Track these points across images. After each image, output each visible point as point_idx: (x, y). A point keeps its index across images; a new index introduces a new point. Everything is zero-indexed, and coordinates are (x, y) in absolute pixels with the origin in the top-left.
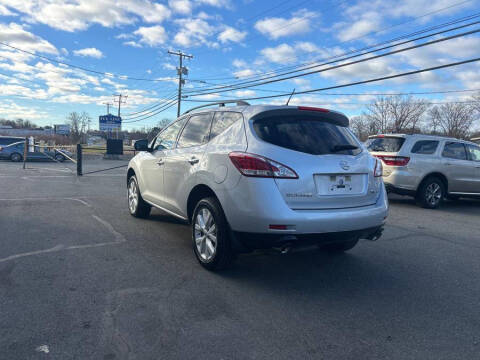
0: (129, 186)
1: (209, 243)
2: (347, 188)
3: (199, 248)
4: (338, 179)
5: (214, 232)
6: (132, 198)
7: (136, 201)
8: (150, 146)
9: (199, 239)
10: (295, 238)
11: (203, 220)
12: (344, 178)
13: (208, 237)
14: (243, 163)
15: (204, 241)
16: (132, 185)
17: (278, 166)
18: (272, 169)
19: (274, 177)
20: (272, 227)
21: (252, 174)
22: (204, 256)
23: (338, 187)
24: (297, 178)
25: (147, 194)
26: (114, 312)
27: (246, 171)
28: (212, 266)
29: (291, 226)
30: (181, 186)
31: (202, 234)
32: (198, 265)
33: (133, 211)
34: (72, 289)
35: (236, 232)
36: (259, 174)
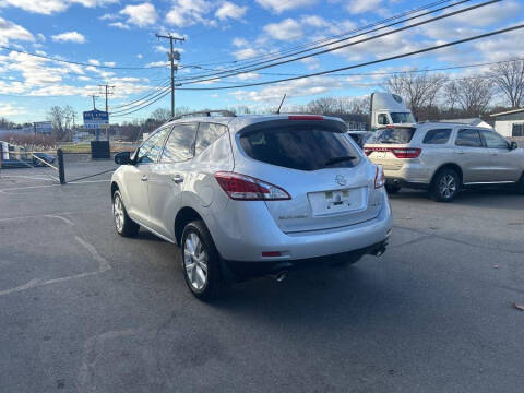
0: (113, 201)
1: (200, 272)
2: (345, 205)
3: (190, 275)
4: (335, 196)
5: (204, 259)
6: (117, 215)
7: (122, 218)
8: (132, 158)
9: (190, 266)
10: (289, 264)
11: (192, 244)
12: (341, 194)
13: (199, 265)
14: (231, 185)
15: (195, 268)
16: (117, 200)
17: (268, 187)
18: (262, 191)
19: (265, 199)
20: (265, 254)
21: (241, 196)
22: (195, 285)
23: (336, 204)
24: (290, 198)
25: (133, 212)
26: (92, 365)
27: (234, 195)
28: (205, 297)
29: (286, 252)
30: (167, 205)
31: (193, 261)
32: (191, 294)
33: (120, 230)
35: (226, 261)
36: (247, 197)
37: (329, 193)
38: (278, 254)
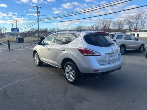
0: (34, 56)
1: (71, 76)
2: (113, 57)
3: (67, 77)
4: (111, 54)
5: (74, 73)
6: (36, 60)
7: (38, 61)
8: (42, 43)
9: (67, 74)
10: (101, 74)
11: (68, 69)
13: (71, 74)
16: (36, 55)
17: (95, 52)
18: (93, 53)
19: (94, 55)
20: (94, 71)
21: (87, 55)
22: (70, 80)
24: (101, 55)
25: (42, 59)
27: (85, 54)
28: (72, 83)
29: (100, 70)
32: (68, 82)
33: (37, 64)
34: (32, 97)
35: (82, 73)
36: (89, 55)
37: (109, 54)
38: (98, 71)
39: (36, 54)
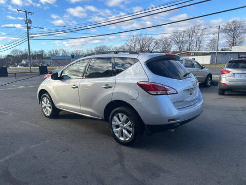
1: (125, 132)
2: (193, 95)
3: (117, 135)
4: (190, 91)
6: (45, 107)
8: (59, 76)
9: (116, 129)
10: (179, 124)
11: (119, 120)
13: (124, 128)
14: (147, 88)
15: (121, 130)
16: (45, 99)
17: (168, 88)
18: (166, 90)
19: (167, 94)
20: (169, 120)
21: (155, 93)
22: (122, 139)
23: (190, 94)
24: (177, 93)
25: (59, 105)
27: (151, 92)
29: (178, 119)
32: (117, 144)
33: (48, 115)
35: (148, 125)
36: (158, 93)
38: (174, 120)
39: (45, 96)
